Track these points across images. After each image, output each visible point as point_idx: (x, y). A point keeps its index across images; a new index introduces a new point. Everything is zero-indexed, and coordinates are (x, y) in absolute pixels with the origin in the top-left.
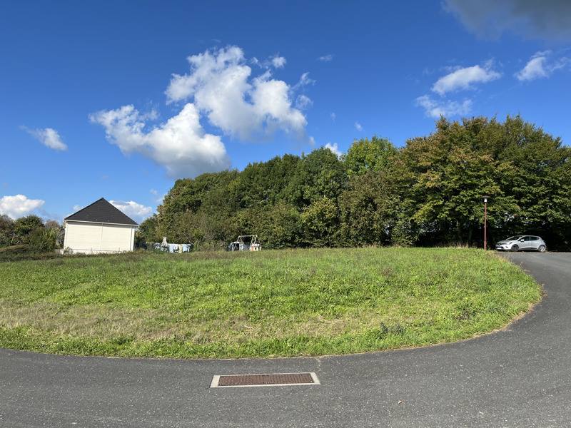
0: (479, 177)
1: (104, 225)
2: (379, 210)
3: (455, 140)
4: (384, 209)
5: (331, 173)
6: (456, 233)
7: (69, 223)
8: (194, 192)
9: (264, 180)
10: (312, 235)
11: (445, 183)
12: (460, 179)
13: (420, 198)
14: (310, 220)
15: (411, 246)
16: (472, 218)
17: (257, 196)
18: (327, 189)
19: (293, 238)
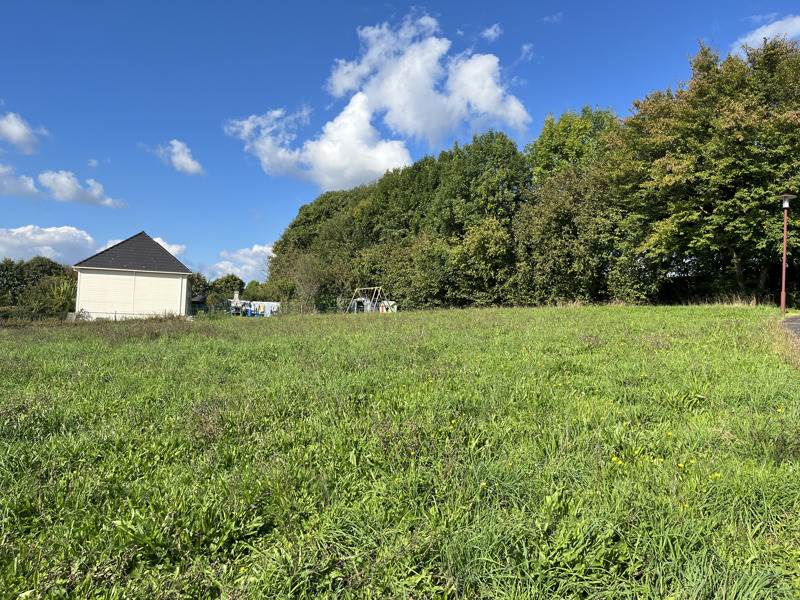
0: (777, 160)
1: (137, 274)
2: (582, 237)
3: (728, 88)
4: (591, 235)
5: (501, 174)
6: (732, 276)
7: (83, 271)
8: (309, 222)
9: (404, 196)
10: (471, 286)
11: (704, 175)
12: (734, 166)
13: (655, 210)
14: (464, 258)
15: (645, 302)
16: (762, 245)
17: (392, 222)
18: (493, 202)
19: (443, 292)
